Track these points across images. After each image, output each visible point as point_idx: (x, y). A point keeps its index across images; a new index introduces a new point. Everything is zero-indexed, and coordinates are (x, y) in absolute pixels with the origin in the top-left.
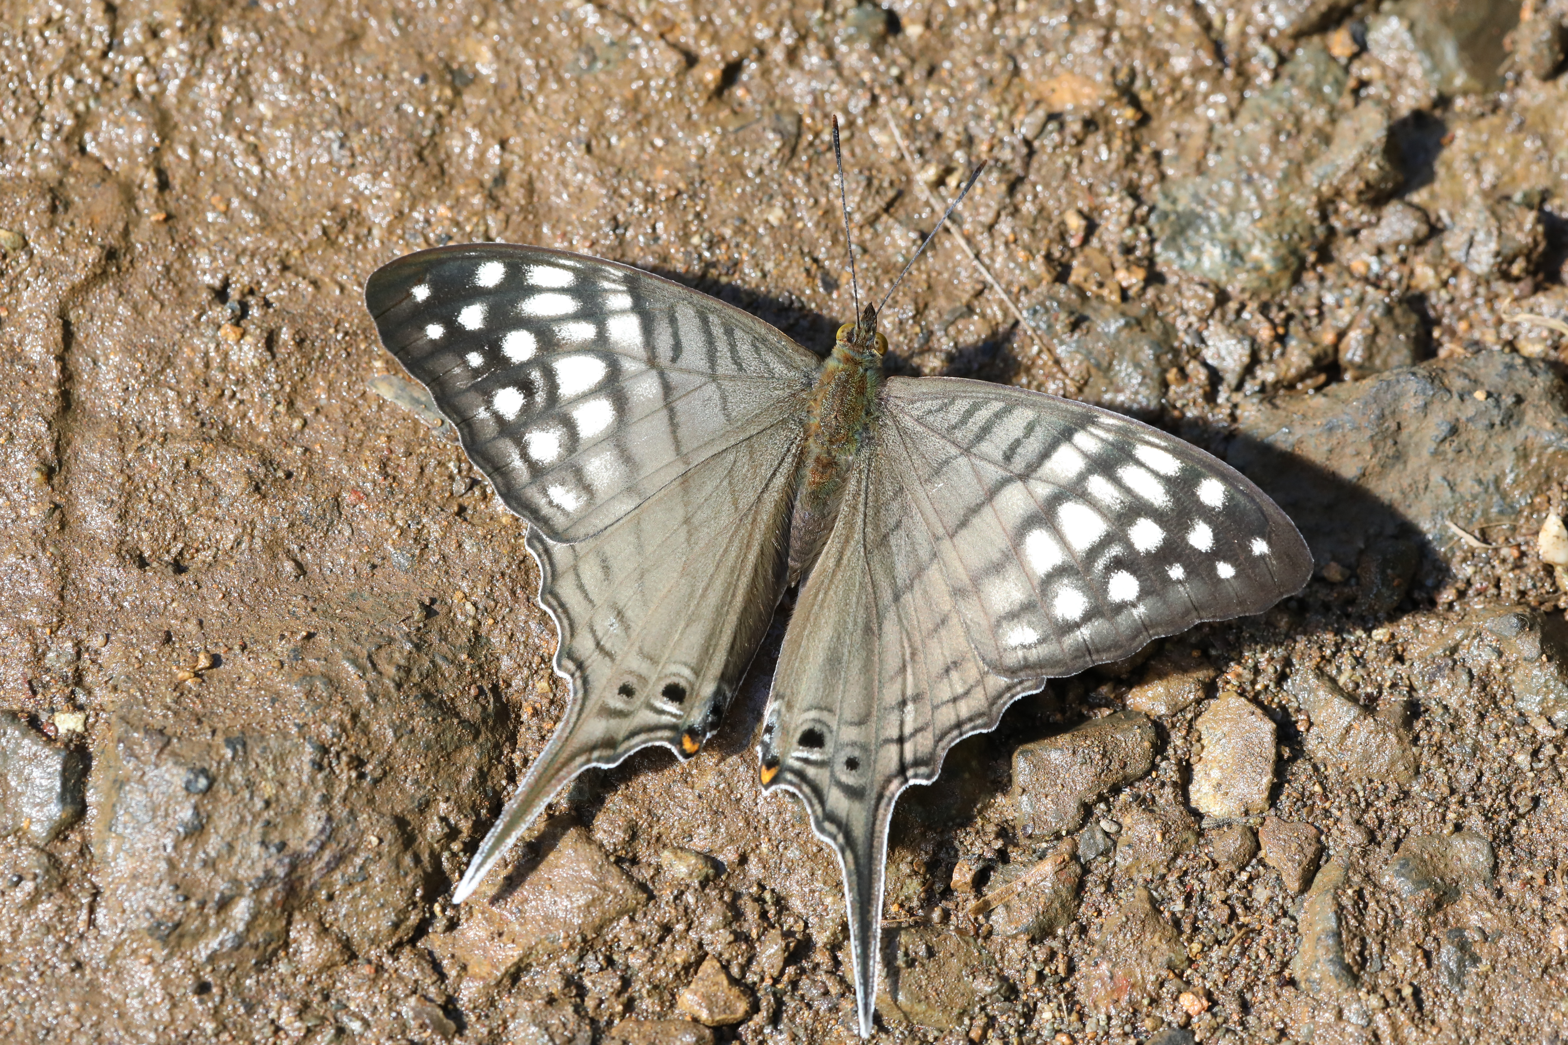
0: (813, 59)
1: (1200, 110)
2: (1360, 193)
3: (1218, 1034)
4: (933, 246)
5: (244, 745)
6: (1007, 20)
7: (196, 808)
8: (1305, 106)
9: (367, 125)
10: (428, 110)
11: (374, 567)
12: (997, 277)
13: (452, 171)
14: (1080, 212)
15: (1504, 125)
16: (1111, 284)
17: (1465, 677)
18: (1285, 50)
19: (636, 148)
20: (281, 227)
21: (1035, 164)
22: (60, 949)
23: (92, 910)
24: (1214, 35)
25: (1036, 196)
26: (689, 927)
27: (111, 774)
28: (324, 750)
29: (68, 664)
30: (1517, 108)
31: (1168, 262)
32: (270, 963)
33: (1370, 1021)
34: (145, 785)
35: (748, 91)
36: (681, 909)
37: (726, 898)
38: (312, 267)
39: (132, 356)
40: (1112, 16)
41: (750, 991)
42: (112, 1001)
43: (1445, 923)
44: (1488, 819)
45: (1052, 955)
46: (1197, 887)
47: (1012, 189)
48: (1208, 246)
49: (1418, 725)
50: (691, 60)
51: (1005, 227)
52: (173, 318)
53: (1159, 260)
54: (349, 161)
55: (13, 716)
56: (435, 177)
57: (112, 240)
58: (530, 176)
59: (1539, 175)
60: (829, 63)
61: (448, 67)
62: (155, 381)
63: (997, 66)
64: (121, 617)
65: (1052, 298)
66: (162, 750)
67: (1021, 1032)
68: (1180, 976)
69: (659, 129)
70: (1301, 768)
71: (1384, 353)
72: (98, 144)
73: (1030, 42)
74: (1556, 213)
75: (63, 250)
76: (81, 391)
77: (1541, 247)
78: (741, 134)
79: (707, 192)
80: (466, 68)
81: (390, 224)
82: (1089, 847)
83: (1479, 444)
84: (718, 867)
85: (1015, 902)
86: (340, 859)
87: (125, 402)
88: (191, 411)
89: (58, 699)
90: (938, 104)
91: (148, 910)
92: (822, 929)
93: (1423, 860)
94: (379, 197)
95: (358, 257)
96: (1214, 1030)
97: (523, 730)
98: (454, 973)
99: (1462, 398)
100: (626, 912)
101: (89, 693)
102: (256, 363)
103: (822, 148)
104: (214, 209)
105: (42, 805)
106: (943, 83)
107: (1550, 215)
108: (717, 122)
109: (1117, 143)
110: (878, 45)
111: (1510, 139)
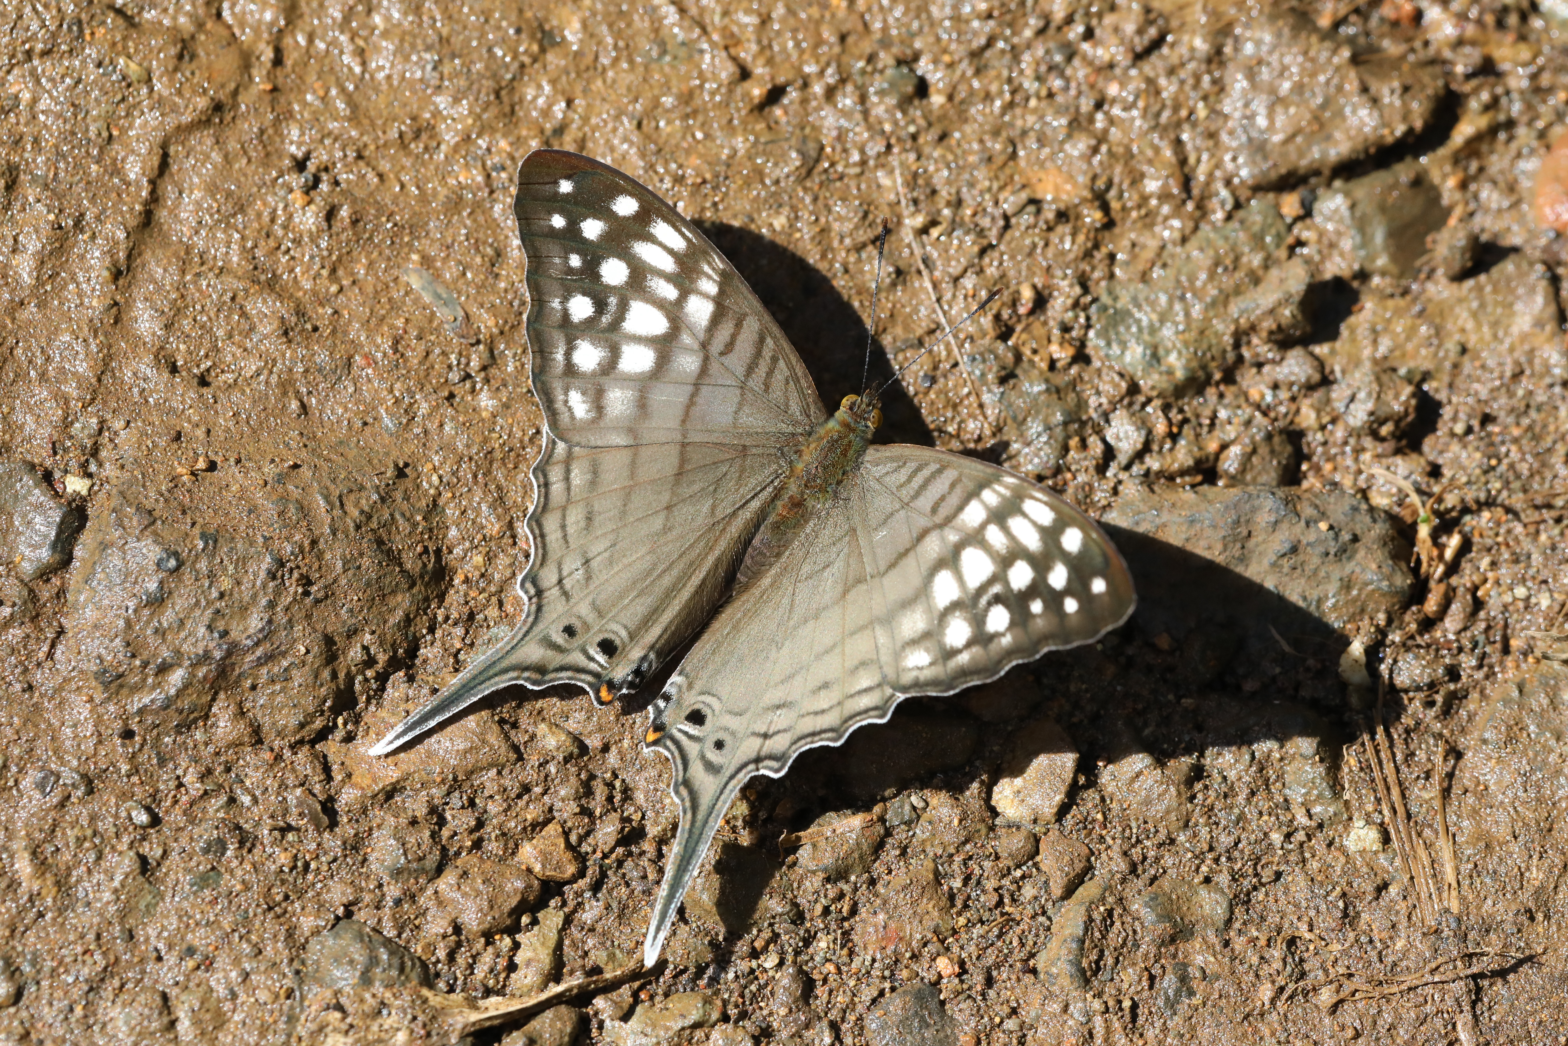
0: (847, 101)
1: (1157, 229)
2: (1271, 333)
3: (960, 997)
4: (904, 282)
5: (216, 541)
6: (1018, 111)
7: (161, 583)
8: (1246, 250)
9: (460, 56)
10: (515, 57)
11: (365, 424)
12: (950, 322)
13: (521, 114)
14: (1034, 287)
15: (1408, 308)
16: (1043, 353)
17: (1247, 757)
18: (1242, 199)
19: (679, 135)
20: (366, 122)
21: (1008, 236)
22: (18, 671)
23: (53, 646)
24: (1186, 170)
25: (1001, 264)
26: (545, 792)
27: (100, 536)
28: (281, 564)
29: (90, 436)
30: (1423, 298)
31: (1096, 348)
32: (189, 729)
33: (1089, 1021)
34: (124, 553)
35: (786, 113)
36: (542, 775)
37: (583, 776)
38: (382, 162)
39: (213, 196)
40: (1106, 131)
41: (581, 859)
42: (50, 725)
43: (1175, 956)
44: (1234, 880)
45: (841, 896)
46: (977, 871)
47: (983, 252)
48: (1132, 344)
49: (1198, 786)
50: (745, 74)
51: (969, 282)
52: (255, 173)
53: (1090, 344)
54: (438, 83)
55: (32, 467)
56: (505, 115)
57: (222, 96)
58: (585, 135)
59: (1426, 358)
60: (859, 107)
61: (541, 27)
62: (226, 221)
63: (998, 147)
64: (144, 409)
65: (991, 352)
66: (146, 527)
67: (797, 953)
68: (942, 942)
69: (703, 125)
70: (1091, 797)
71: (1255, 471)
72: (233, 14)
73: (1032, 134)
74: (1431, 393)
75: (179, 93)
76: (162, 215)
77: (1410, 418)
78: (769, 147)
79: (728, 187)
80: (556, 31)
81: (457, 145)
82: (897, 815)
83: (1312, 567)
84: (583, 749)
85: (822, 844)
86: (270, 658)
87: (197, 232)
88: (249, 254)
89: (74, 464)
90: (941, 165)
91: (99, 657)
92: (656, 823)
93: (1170, 899)
94: (454, 119)
95: (424, 164)
96: (958, 994)
97: (452, 592)
98: (340, 778)
99: (1308, 524)
100: (497, 766)
101: (100, 465)
102: (314, 229)
103: (835, 176)
104: (314, 92)
105: (35, 547)
106: (950, 149)
107: (1426, 393)
108: (753, 132)
109: (1081, 238)
110: (905, 103)
111: (1409, 322)
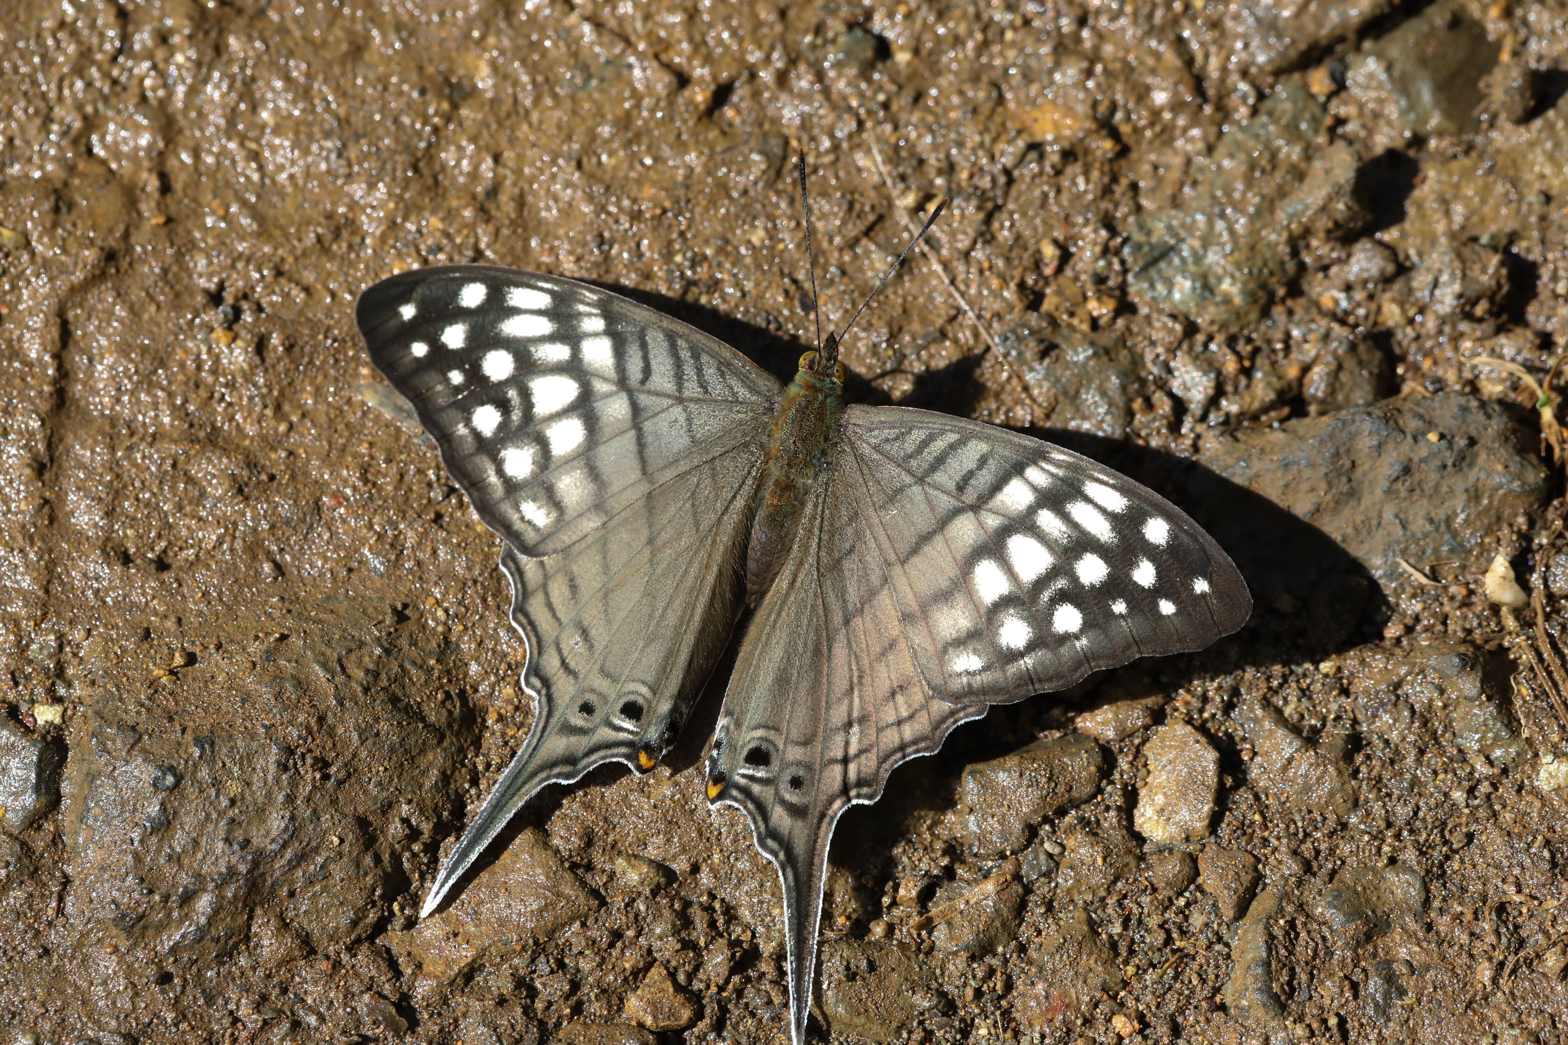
0: (802, 82)
1: (1178, 143)
2: (1329, 231)
4: (910, 271)
5: (212, 744)
6: (995, 49)
7: (163, 804)
8: (1281, 143)
9: (364, 136)
10: (425, 123)
11: (350, 570)
12: (970, 303)
13: (447, 183)
14: (1055, 241)
15: (1476, 166)
16: (1082, 314)
17: (1407, 713)
18: (1264, 86)
19: (626, 166)
20: (277, 233)
21: (1014, 193)
22: (29, 935)
23: (61, 899)
24: (1195, 71)
25: (1013, 225)
26: (639, 934)
27: (85, 767)
28: (290, 752)
29: (51, 656)
30: (1491, 150)
31: (1140, 293)
32: (231, 956)
34: (115, 780)
35: (738, 112)
36: (631, 915)
37: (677, 906)
38: (305, 274)
39: (127, 356)
40: (1096, 49)
41: (696, 999)
42: (77, 987)
43: (1374, 955)
44: (1422, 853)
45: (991, 973)
46: (1136, 910)
47: (989, 217)
48: (1178, 279)
49: (1359, 758)
50: (683, 81)
51: (981, 254)
52: (168, 319)
53: (1131, 290)
54: (346, 171)
56: (429, 189)
57: (112, 242)
58: (522, 190)
59: (1507, 216)
60: (818, 87)
61: (447, 80)
62: (147, 381)
63: (981, 95)
64: (103, 612)
65: (1023, 325)
66: (132, 747)
68: (1114, 998)
69: (650, 147)
70: (1243, 797)
71: (1347, 389)
72: (105, 146)
73: (1015, 71)
74: (1523, 255)
75: (64, 250)
76: (76, 389)
77: (1505, 290)
78: (728, 154)
79: (692, 211)
80: (465, 82)
81: (383, 234)
82: (1032, 867)
83: (1431, 484)
84: (671, 876)
85: (957, 920)
86: (301, 858)
87: (118, 401)
88: (181, 412)
89: (39, 690)
90: (922, 131)
91: (114, 901)
92: (767, 940)
93: (1355, 892)
94: (373, 207)
95: (351, 264)
97: (487, 735)
98: (409, 971)
99: (1415, 439)
100: (578, 918)
101: (69, 685)
102: (246, 366)
104: (213, 213)
105: (17, 794)
106: (928, 110)
107: (1516, 257)
108: (706, 142)
109: (1095, 174)
110: (866, 70)
111: (1480, 181)
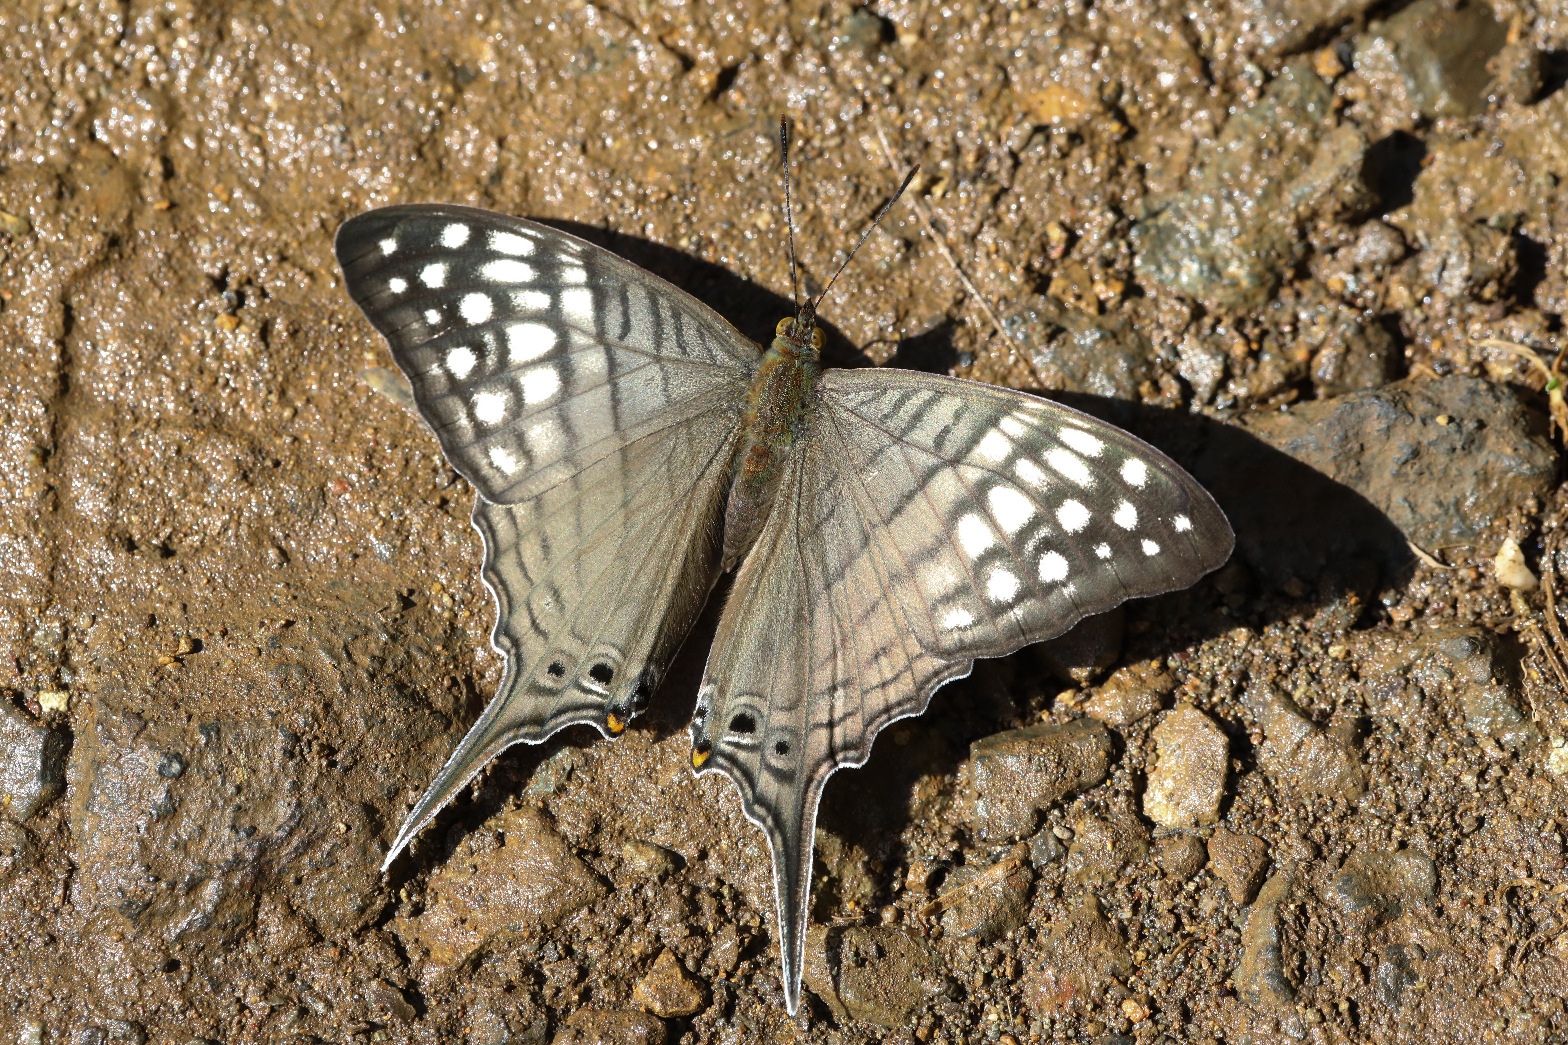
0: (808, 65)
1: (1185, 126)
2: (1337, 213)
4: (916, 254)
5: (218, 731)
6: (1000, 31)
7: (169, 791)
8: (1288, 125)
9: (368, 120)
10: (429, 107)
11: (356, 556)
12: (977, 286)
13: (451, 167)
14: (1062, 225)
15: (1483, 149)
16: (1088, 296)
17: (1417, 697)
18: (1271, 68)
19: (630, 150)
20: (281, 218)
21: (1020, 175)
22: (35, 923)
23: (67, 887)
24: (1202, 52)
25: (1019, 208)
26: (647, 920)
27: (90, 755)
28: (296, 738)
29: (55, 643)
30: (1498, 132)
31: (1147, 275)
32: (238, 944)
33: (1306, 1035)
34: (120, 768)
35: (743, 95)
36: (639, 902)
37: (685, 892)
38: (309, 259)
39: (131, 341)
40: (1102, 31)
41: (704, 984)
42: (84, 975)
43: (1385, 940)
44: (1433, 838)
45: (1001, 958)
46: (1145, 895)
47: (996, 200)
48: (1185, 261)
49: (1369, 742)
50: (687, 64)
51: (987, 237)
52: (172, 304)
53: (1138, 273)
54: (350, 155)
56: (433, 173)
57: (115, 228)
58: (526, 174)
59: (1516, 199)
60: (823, 70)
61: (450, 64)
62: (151, 367)
63: (987, 76)
64: (108, 599)
65: (1031, 309)
66: (138, 734)
67: (967, 1033)
68: (1124, 983)
69: (655, 131)
70: (1252, 782)
71: (1355, 372)
72: (108, 131)
73: (1020, 53)
74: (1532, 237)
75: (68, 236)
76: (80, 376)
77: (1513, 272)
78: (734, 138)
79: (697, 195)
80: (468, 66)
82: (1041, 853)
83: (1441, 467)
84: (678, 862)
85: (966, 905)
86: (309, 845)
87: (122, 387)
88: (185, 398)
89: (44, 677)
90: (928, 113)
91: (120, 889)
93: (1365, 876)
94: (377, 192)
96: (1155, 1037)
98: (417, 958)
99: (1424, 422)
100: (586, 904)
101: (74, 672)
102: (250, 352)
103: (814, 153)
104: (217, 198)
105: (23, 782)
106: (934, 93)
107: (1525, 239)
108: (711, 126)
109: (1102, 156)
110: (872, 53)
111: (1488, 163)
